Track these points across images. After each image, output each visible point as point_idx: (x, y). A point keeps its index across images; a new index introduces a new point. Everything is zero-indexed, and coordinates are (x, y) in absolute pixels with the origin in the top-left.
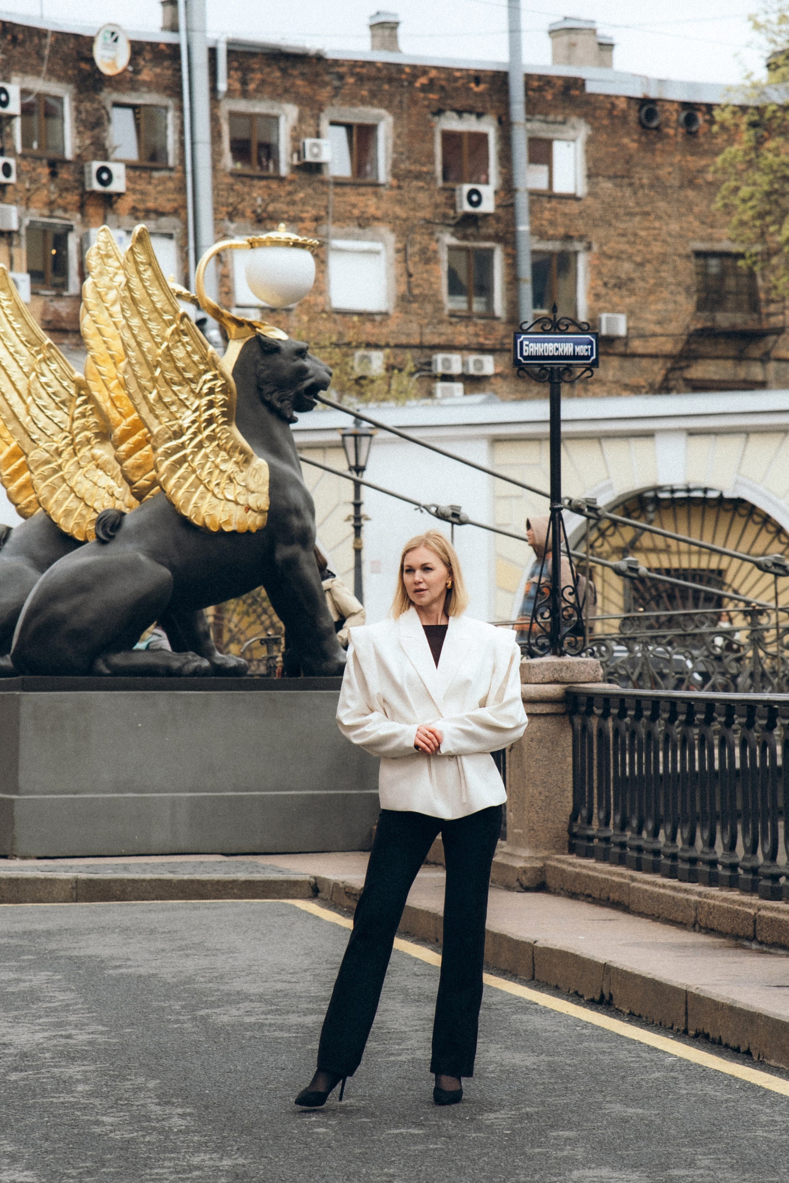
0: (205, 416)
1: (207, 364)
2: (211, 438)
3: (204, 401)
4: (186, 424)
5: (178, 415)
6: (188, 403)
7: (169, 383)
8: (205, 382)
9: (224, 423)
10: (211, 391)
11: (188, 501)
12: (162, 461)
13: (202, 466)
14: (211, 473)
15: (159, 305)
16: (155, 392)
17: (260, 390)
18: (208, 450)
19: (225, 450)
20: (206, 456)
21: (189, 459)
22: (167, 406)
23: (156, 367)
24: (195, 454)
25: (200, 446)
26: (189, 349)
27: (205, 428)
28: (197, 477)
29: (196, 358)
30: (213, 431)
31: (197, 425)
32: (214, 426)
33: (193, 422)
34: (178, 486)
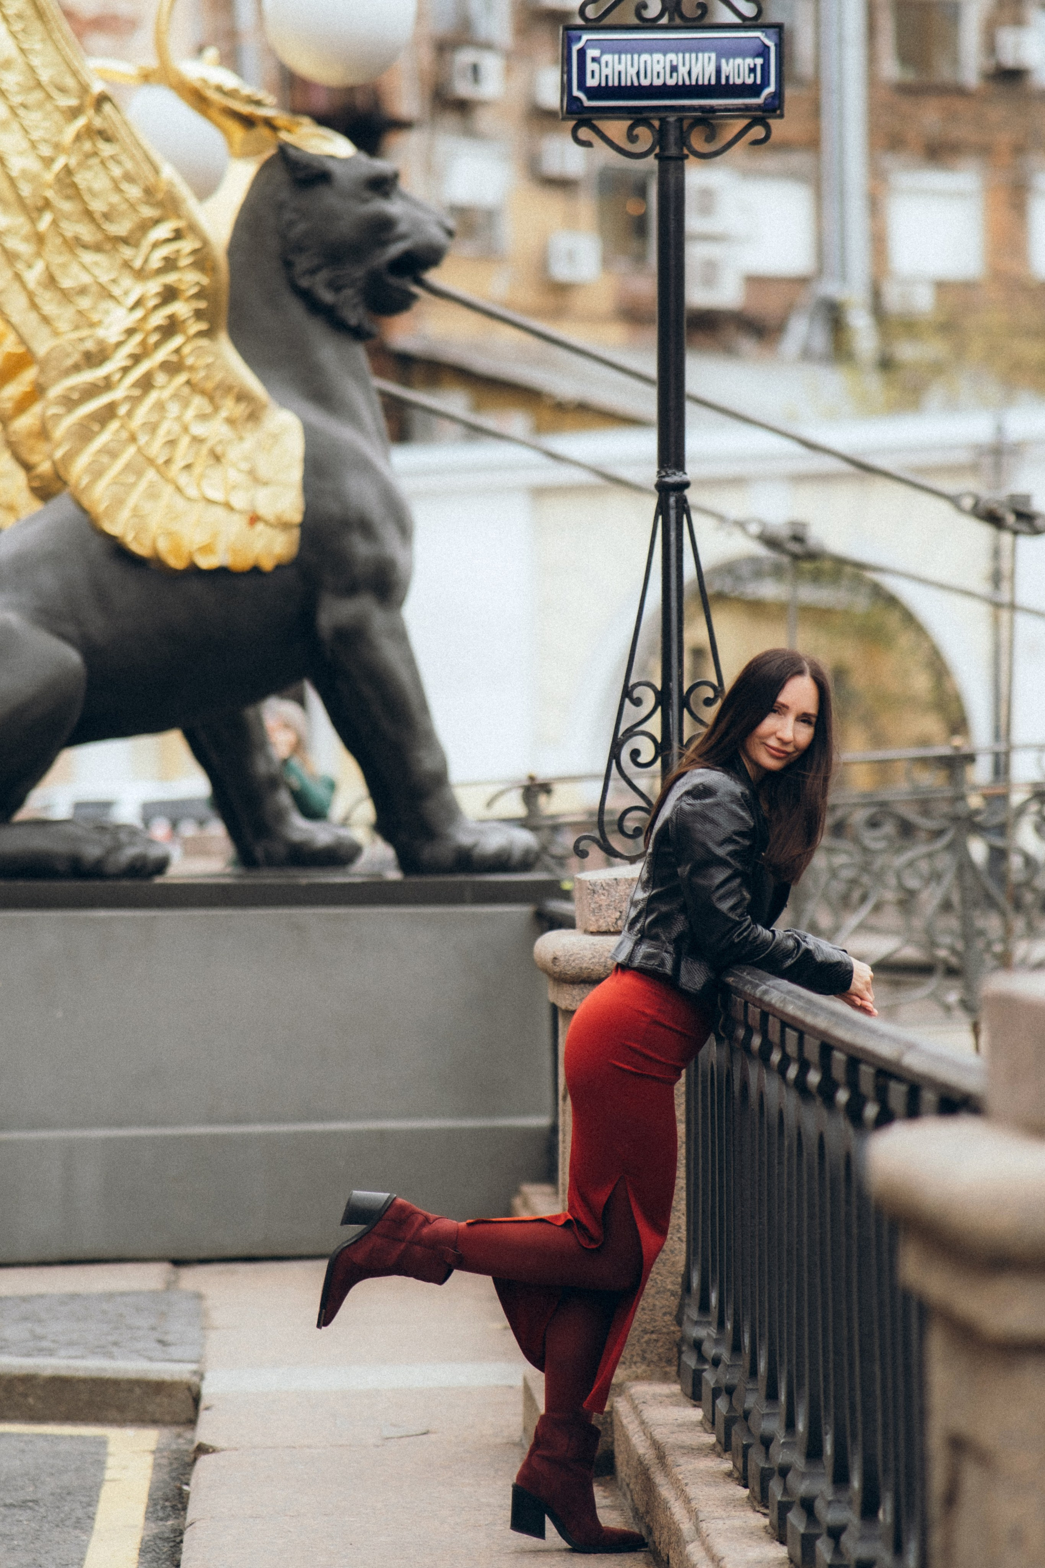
0: (158, 319)
1: (159, 204)
2: (172, 368)
3: (154, 287)
4: (111, 332)
5: (95, 317)
6: (116, 291)
7: (75, 244)
8: (156, 245)
9: (200, 334)
10: (170, 264)
11: (118, 502)
12: (57, 417)
13: (152, 428)
14: (172, 443)
15: (45, 76)
16: (39, 267)
17: (288, 265)
18: (166, 394)
19: (203, 393)
20: (160, 406)
21: (122, 410)
22: (66, 296)
23: (40, 210)
24: (134, 401)
25: (146, 384)
26: (117, 172)
27: (158, 345)
28: (140, 450)
29: (134, 192)
30: (177, 351)
31: (138, 338)
32: (177, 341)
33: (130, 332)
34: (97, 473)
